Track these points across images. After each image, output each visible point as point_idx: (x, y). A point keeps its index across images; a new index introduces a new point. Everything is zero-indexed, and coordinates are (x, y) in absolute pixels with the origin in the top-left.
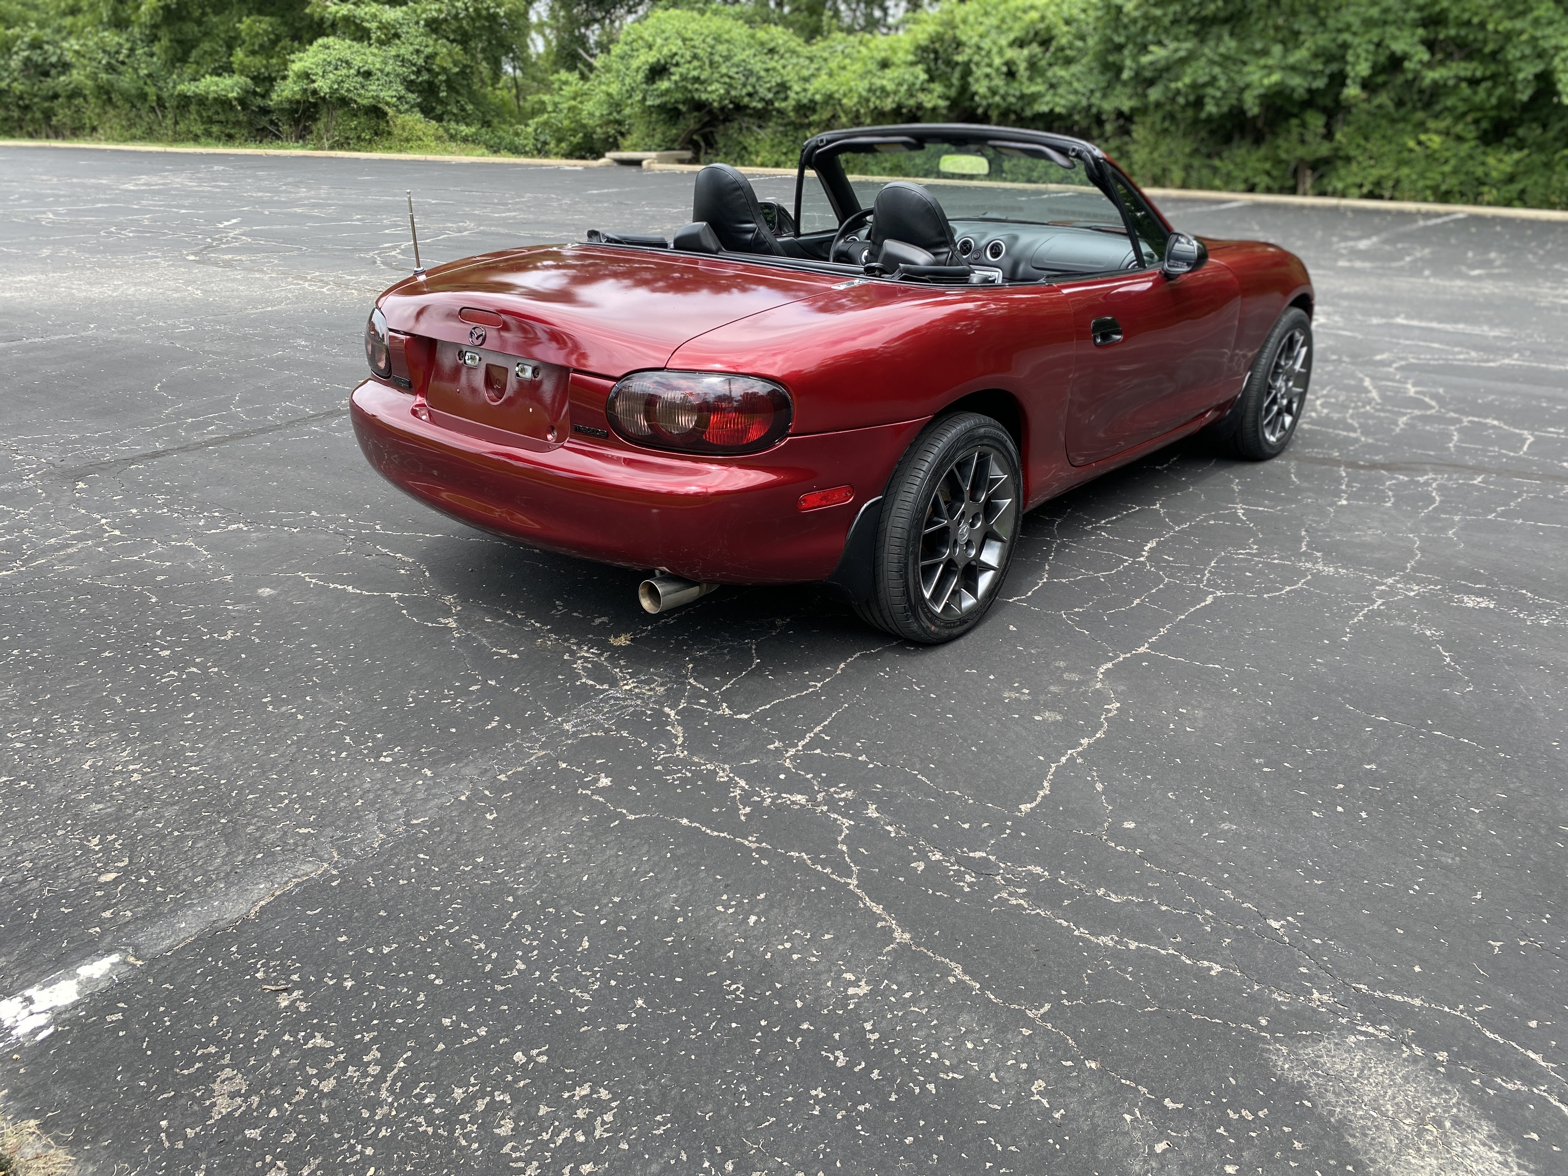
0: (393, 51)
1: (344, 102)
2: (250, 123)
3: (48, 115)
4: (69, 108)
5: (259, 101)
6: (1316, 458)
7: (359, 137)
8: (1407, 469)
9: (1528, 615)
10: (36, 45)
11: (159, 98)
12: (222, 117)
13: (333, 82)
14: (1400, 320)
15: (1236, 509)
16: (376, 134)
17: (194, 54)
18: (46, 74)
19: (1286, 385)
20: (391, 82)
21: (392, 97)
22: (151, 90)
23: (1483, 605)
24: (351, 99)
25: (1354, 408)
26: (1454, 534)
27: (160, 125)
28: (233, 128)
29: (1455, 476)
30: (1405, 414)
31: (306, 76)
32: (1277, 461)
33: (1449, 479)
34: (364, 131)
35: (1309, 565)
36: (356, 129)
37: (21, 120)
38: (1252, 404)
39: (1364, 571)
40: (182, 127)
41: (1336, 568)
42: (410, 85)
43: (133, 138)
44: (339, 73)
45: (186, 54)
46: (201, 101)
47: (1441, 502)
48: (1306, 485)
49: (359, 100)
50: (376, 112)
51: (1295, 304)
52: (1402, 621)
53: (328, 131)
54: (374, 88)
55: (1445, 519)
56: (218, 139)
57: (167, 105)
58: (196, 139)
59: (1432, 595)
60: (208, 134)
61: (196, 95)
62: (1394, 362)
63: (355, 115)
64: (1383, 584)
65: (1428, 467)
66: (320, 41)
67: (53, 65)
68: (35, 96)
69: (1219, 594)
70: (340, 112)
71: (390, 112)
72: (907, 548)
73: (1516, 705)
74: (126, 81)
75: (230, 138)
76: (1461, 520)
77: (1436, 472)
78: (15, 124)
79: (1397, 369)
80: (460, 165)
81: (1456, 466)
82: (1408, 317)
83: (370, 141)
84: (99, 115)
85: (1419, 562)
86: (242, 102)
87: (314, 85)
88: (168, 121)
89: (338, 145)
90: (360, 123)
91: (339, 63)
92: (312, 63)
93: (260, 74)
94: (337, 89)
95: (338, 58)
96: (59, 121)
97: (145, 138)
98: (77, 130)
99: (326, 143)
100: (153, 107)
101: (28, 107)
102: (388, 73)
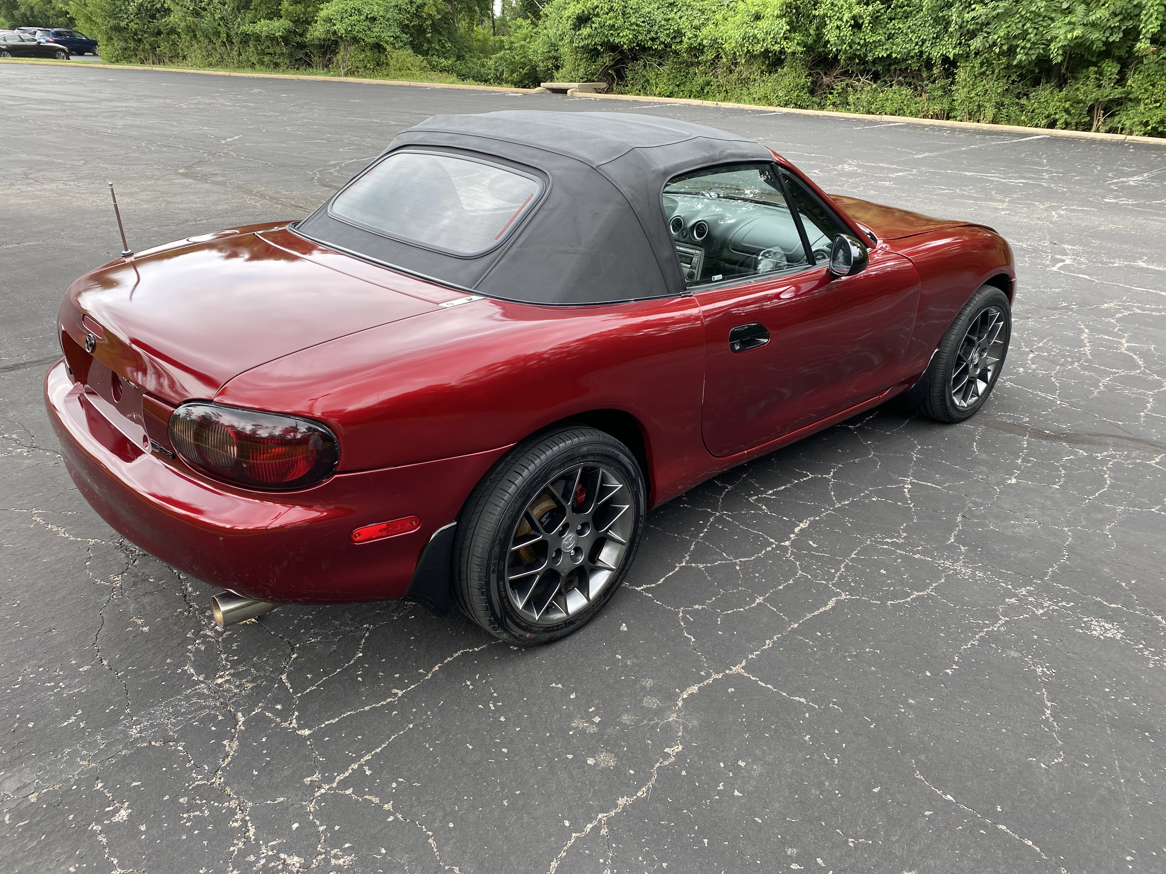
1: (355, 40)
2: (291, 55)
3: (154, 46)
4: (168, 42)
5: (298, 39)
6: (1005, 423)
7: (365, 67)
8: (1090, 442)
9: (1154, 654)
11: (228, 36)
12: (271, 50)
13: (348, 26)
14: (1141, 264)
15: (904, 482)
16: (378, 65)
18: (153, 17)
19: (981, 355)
20: (390, 25)
21: (390, 37)
22: (223, 30)
23: (1109, 635)
24: (360, 38)
25: (1062, 365)
26: (1111, 530)
27: (229, 56)
28: (279, 58)
29: (1134, 454)
30: (1109, 374)
31: (329, 20)
32: (967, 426)
33: (1128, 457)
34: (369, 62)
35: (948, 564)
36: (363, 60)
37: (135, 50)
38: (939, 376)
39: (1001, 576)
40: (244, 57)
41: (975, 569)
42: (404, 28)
43: (210, 65)
44: (352, 18)
46: (257, 38)
47: (1111, 486)
48: (984, 456)
49: (366, 39)
50: (378, 47)
51: (991, 282)
52: (1017, 650)
53: (344, 62)
54: (377, 30)
55: (1108, 509)
56: (268, 66)
57: (234, 41)
58: (253, 66)
59: (1061, 616)
60: (261, 63)
61: (254, 34)
62: (1118, 311)
63: (363, 51)
64: (1015, 595)
65: (1110, 441)
67: (158, 10)
68: (145, 32)
69: (843, 597)
70: (353, 48)
71: (389, 48)
72: (488, 567)
73: (1103, 792)
74: (206, 23)
75: (277, 65)
76: (1124, 512)
77: (1117, 447)
78: (133, 53)
79: (1118, 320)
80: (434, 90)
81: (1139, 441)
82: (1149, 261)
83: (373, 70)
84: (188, 47)
85: (1063, 568)
86: (286, 39)
87: (335, 28)
88: (235, 53)
89: (351, 73)
90: (366, 56)
91: (353, 11)
92: (334, 11)
93: (299, 19)
94: (350, 31)
95: (353, 7)
96: (161, 51)
97: (218, 65)
98: (173, 58)
99: (342, 71)
100: (224, 42)
101: (141, 41)
102: (388, 19)
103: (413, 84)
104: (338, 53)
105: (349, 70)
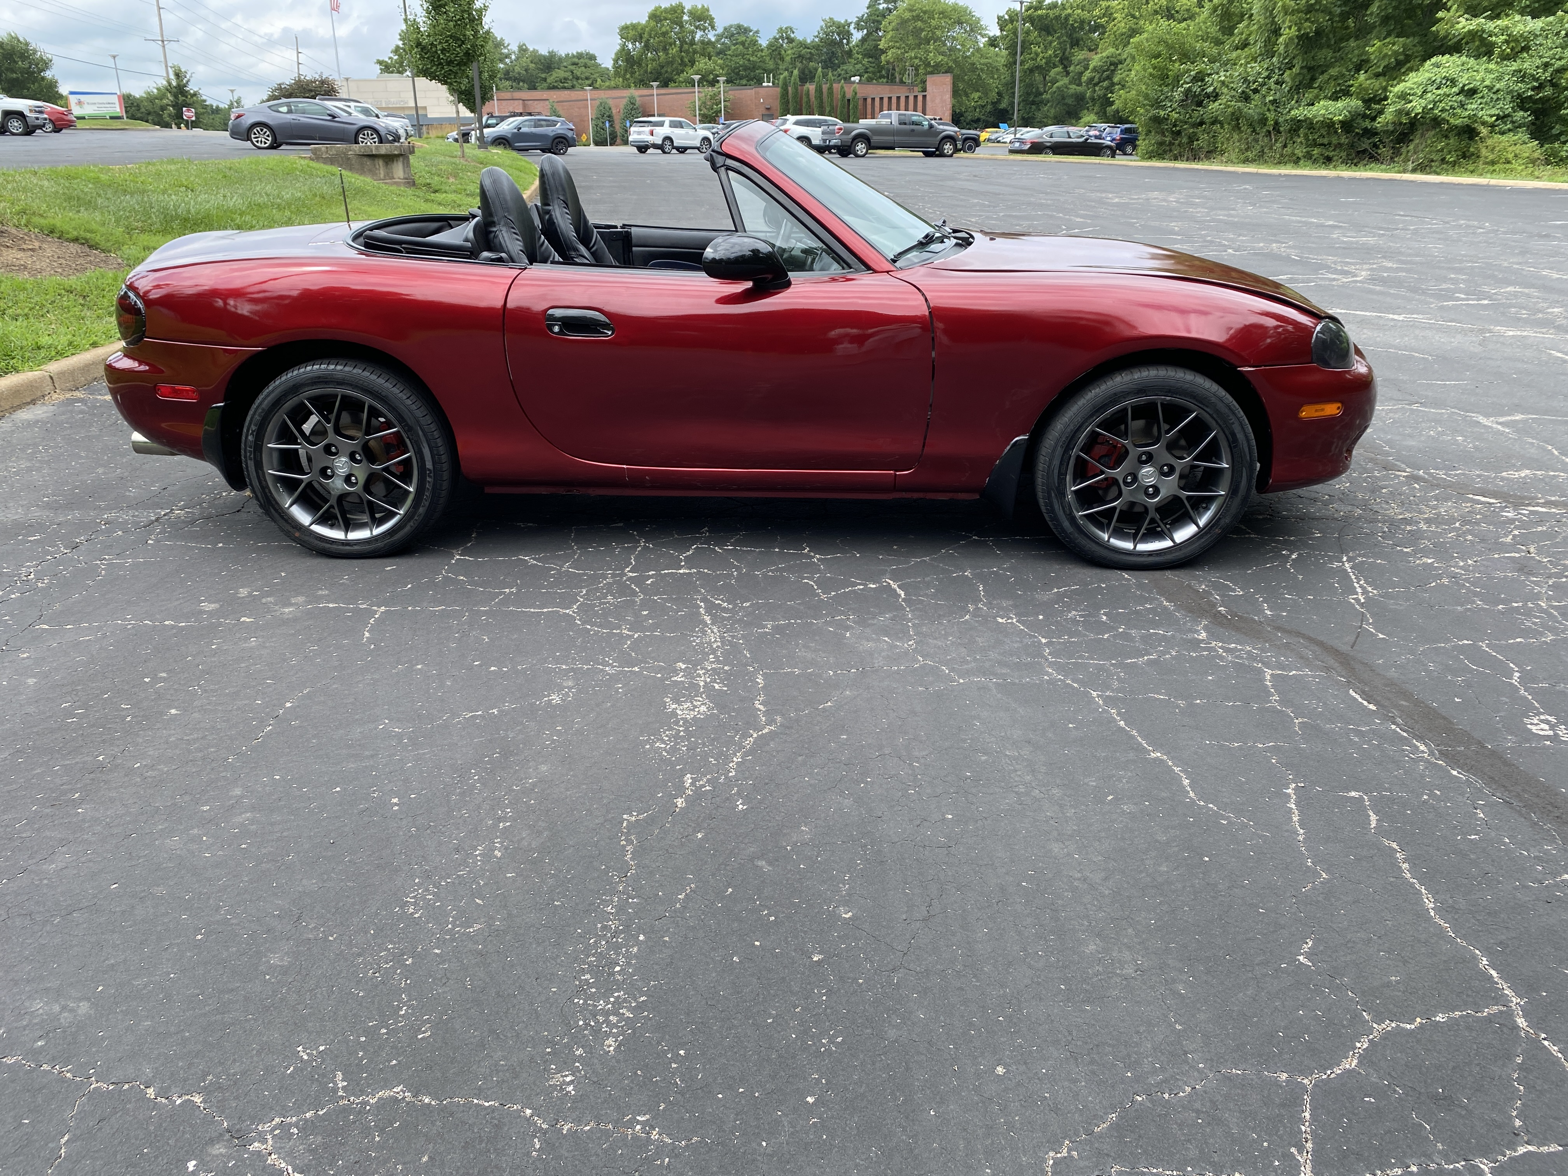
0: (1515, 66)
1: (1436, 122)
2: (1352, 146)
3: (1192, 139)
4: (1208, 133)
5: (1367, 124)
7: (1443, 160)
10: (1200, 78)
11: (1276, 123)
12: (1326, 141)
13: (1430, 102)
16: (1464, 157)
17: (1321, 79)
18: (1200, 104)
20: (1498, 99)
21: (1492, 116)
22: (1271, 116)
24: (1444, 119)
27: (1271, 148)
28: (1334, 150)
31: (1403, 96)
34: (1450, 152)
36: (1442, 150)
37: (1171, 144)
40: (1288, 150)
42: (1522, 102)
43: (1246, 161)
44: (1439, 92)
45: (1313, 79)
46: (1310, 124)
49: (1452, 121)
50: (1469, 132)
53: (1415, 153)
54: (1474, 106)
56: (1315, 161)
57: (1281, 129)
58: (1296, 161)
60: (1308, 156)
61: (1307, 119)
63: (1446, 137)
66: (1434, 60)
67: (1208, 96)
68: (1186, 123)
70: (1430, 134)
71: (1484, 131)
74: (1252, 110)
75: (1328, 160)
78: (1168, 148)
83: (1454, 164)
84: (1228, 139)
86: (1347, 125)
87: (1409, 106)
88: (1278, 145)
89: (1421, 168)
90: (1448, 144)
91: (1444, 82)
92: (1414, 83)
93: (1375, 96)
94: (1431, 109)
95: (1445, 77)
96: (1199, 145)
97: (1255, 160)
98: (1211, 153)
99: (1410, 166)
100: (1269, 132)
101: (1179, 133)
102: (1498, 90)
103: (1493, 182)
104: (1412, 140)
105: (1419, 165)
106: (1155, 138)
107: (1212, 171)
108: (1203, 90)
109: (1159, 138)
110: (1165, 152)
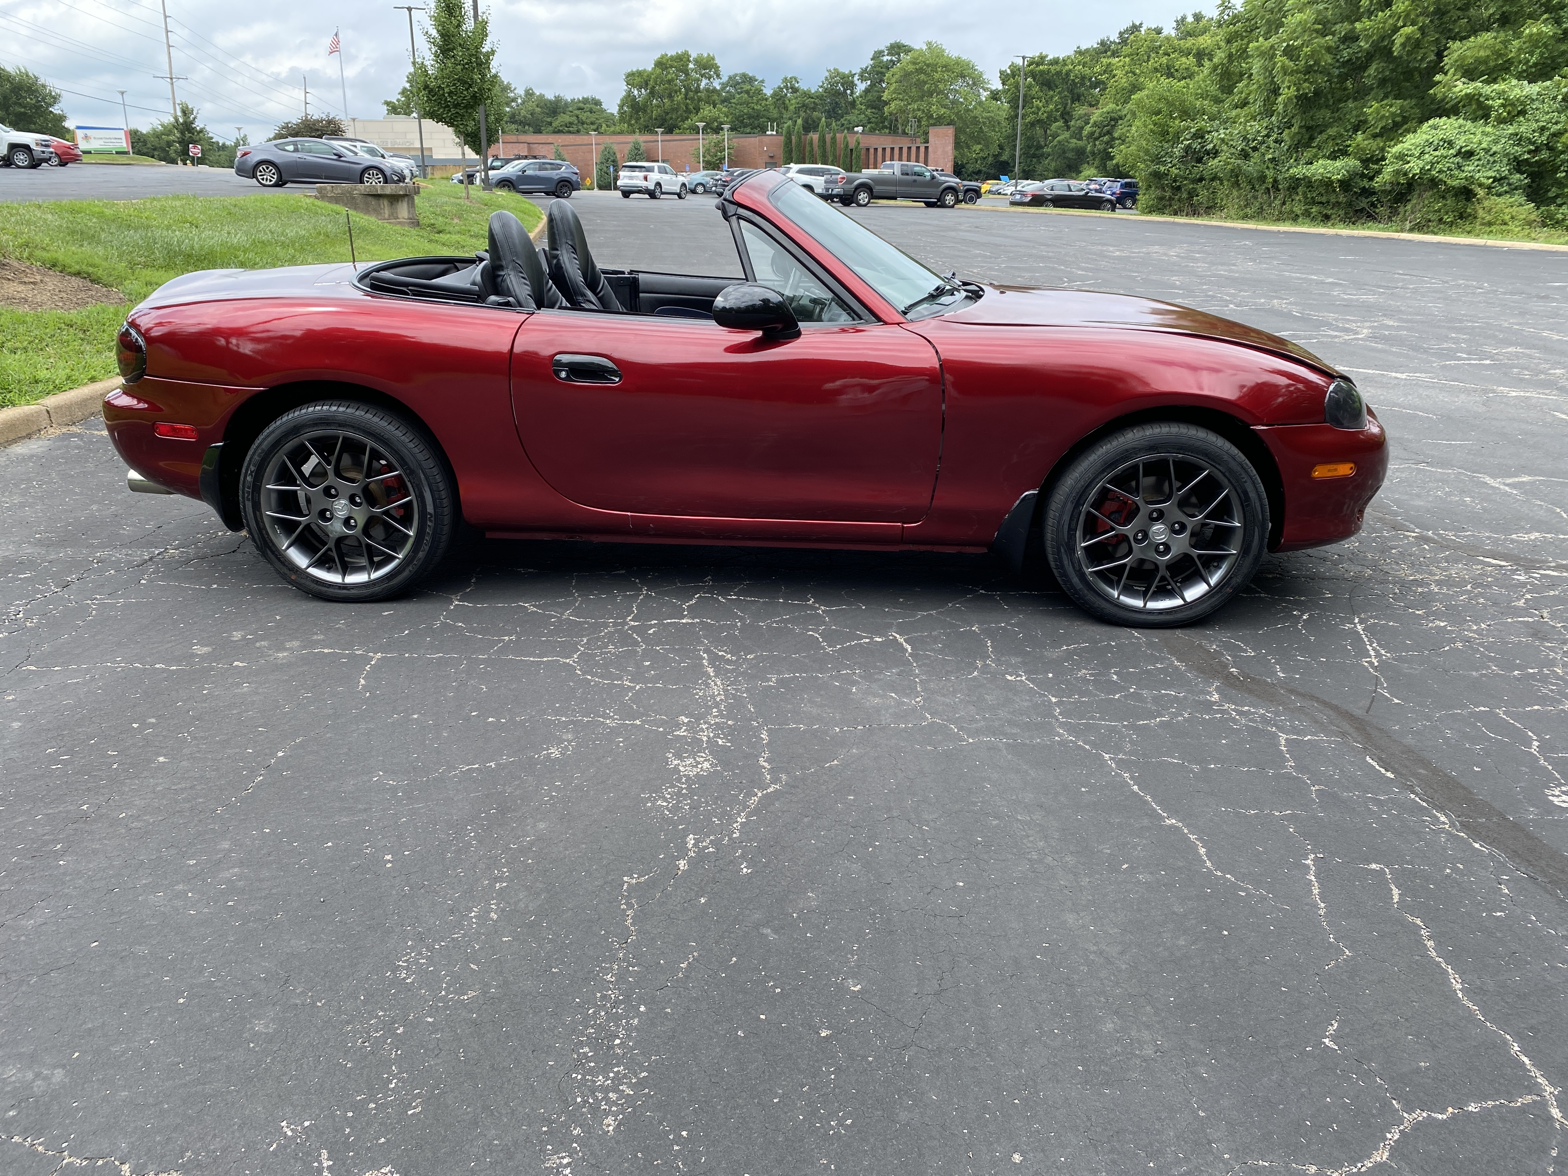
0: (1511, 129)
1: (1434, 183)
2: (1350, 204)
3: (1192, 194)
4: (1208, 189)
5: (1365, 183)
7: (1441, 220)
10: (1200, 135)
11: (1275, 181)
12: (1324, 199)
13: (1427, 163)
16: (1461, 218)
17: (1319, 139)
18: (1199, 160)
20: (1494, 162)
21: (1489, 178)
22: (1270, 173)
24: (1441, 180)
27: (1270, 205)
28: (1332, 208)
31: (1401, 157)
34: (1447, 213)
36: (1439, 210)
37: (1171, 199)
40: (1287, 207)
42: (1518, 165)
43: (1245, 217)
44: (1437, 153)
45: (1312, 139)
46: (1308, 183)
49: (1449, 182)
50: (1466, 193)
53: (1412, 213)
54: (1471, 168)
56: (1313, 219)
57: (1280, 187)
58: (1295, 219)
60: (1307, 214)
61: (1305, 177)
63: (1444, 198)
66: (1431, 122)
67: (1208, 153)
68: (1186, 179)
70: (1428, 194)
71: (1481, 193)
74: (1251, 167)
75: (1326, 218)
78: (1168, 203)
83: (1451, 224)
84: (1227, 196)
86: (1345, 184)
87: (1407, 166)
88: (1277, 202)
89: (1418, 228)
90: (1445, 205)
91: (1441, 143)
92: (1412, 145)
93: (1372, 156)
94: (1428, 170)
95: (1442, 139)
96: (1198, 200)
97: (1254, 217)
98: (1210, 209)
99: (1408, 225)
100: (1268, 189)
101: (1179, 188)
102: (1495, 153)
103: (1490, 242)
104: (1410, 200)
105: (1416, 225)
106: (1155, 193)
107: (1212, 226)
108: (1203, 147)
109: (1159, 193)
110: (1165, 207)
